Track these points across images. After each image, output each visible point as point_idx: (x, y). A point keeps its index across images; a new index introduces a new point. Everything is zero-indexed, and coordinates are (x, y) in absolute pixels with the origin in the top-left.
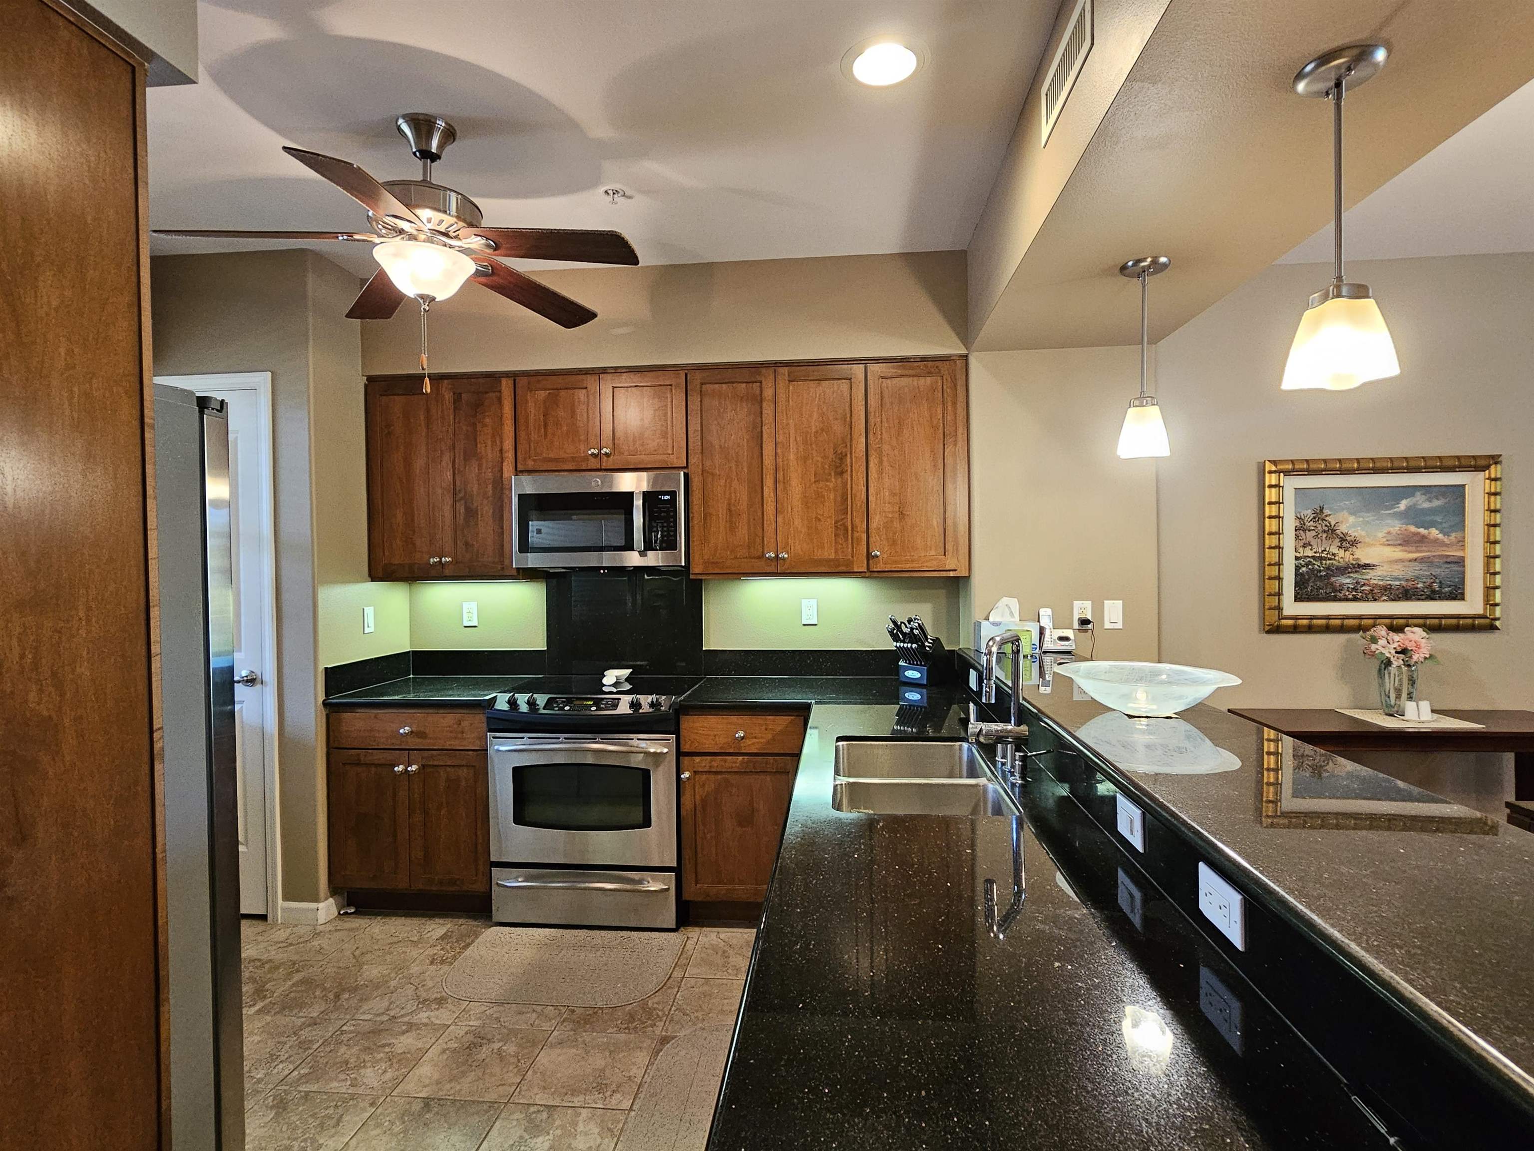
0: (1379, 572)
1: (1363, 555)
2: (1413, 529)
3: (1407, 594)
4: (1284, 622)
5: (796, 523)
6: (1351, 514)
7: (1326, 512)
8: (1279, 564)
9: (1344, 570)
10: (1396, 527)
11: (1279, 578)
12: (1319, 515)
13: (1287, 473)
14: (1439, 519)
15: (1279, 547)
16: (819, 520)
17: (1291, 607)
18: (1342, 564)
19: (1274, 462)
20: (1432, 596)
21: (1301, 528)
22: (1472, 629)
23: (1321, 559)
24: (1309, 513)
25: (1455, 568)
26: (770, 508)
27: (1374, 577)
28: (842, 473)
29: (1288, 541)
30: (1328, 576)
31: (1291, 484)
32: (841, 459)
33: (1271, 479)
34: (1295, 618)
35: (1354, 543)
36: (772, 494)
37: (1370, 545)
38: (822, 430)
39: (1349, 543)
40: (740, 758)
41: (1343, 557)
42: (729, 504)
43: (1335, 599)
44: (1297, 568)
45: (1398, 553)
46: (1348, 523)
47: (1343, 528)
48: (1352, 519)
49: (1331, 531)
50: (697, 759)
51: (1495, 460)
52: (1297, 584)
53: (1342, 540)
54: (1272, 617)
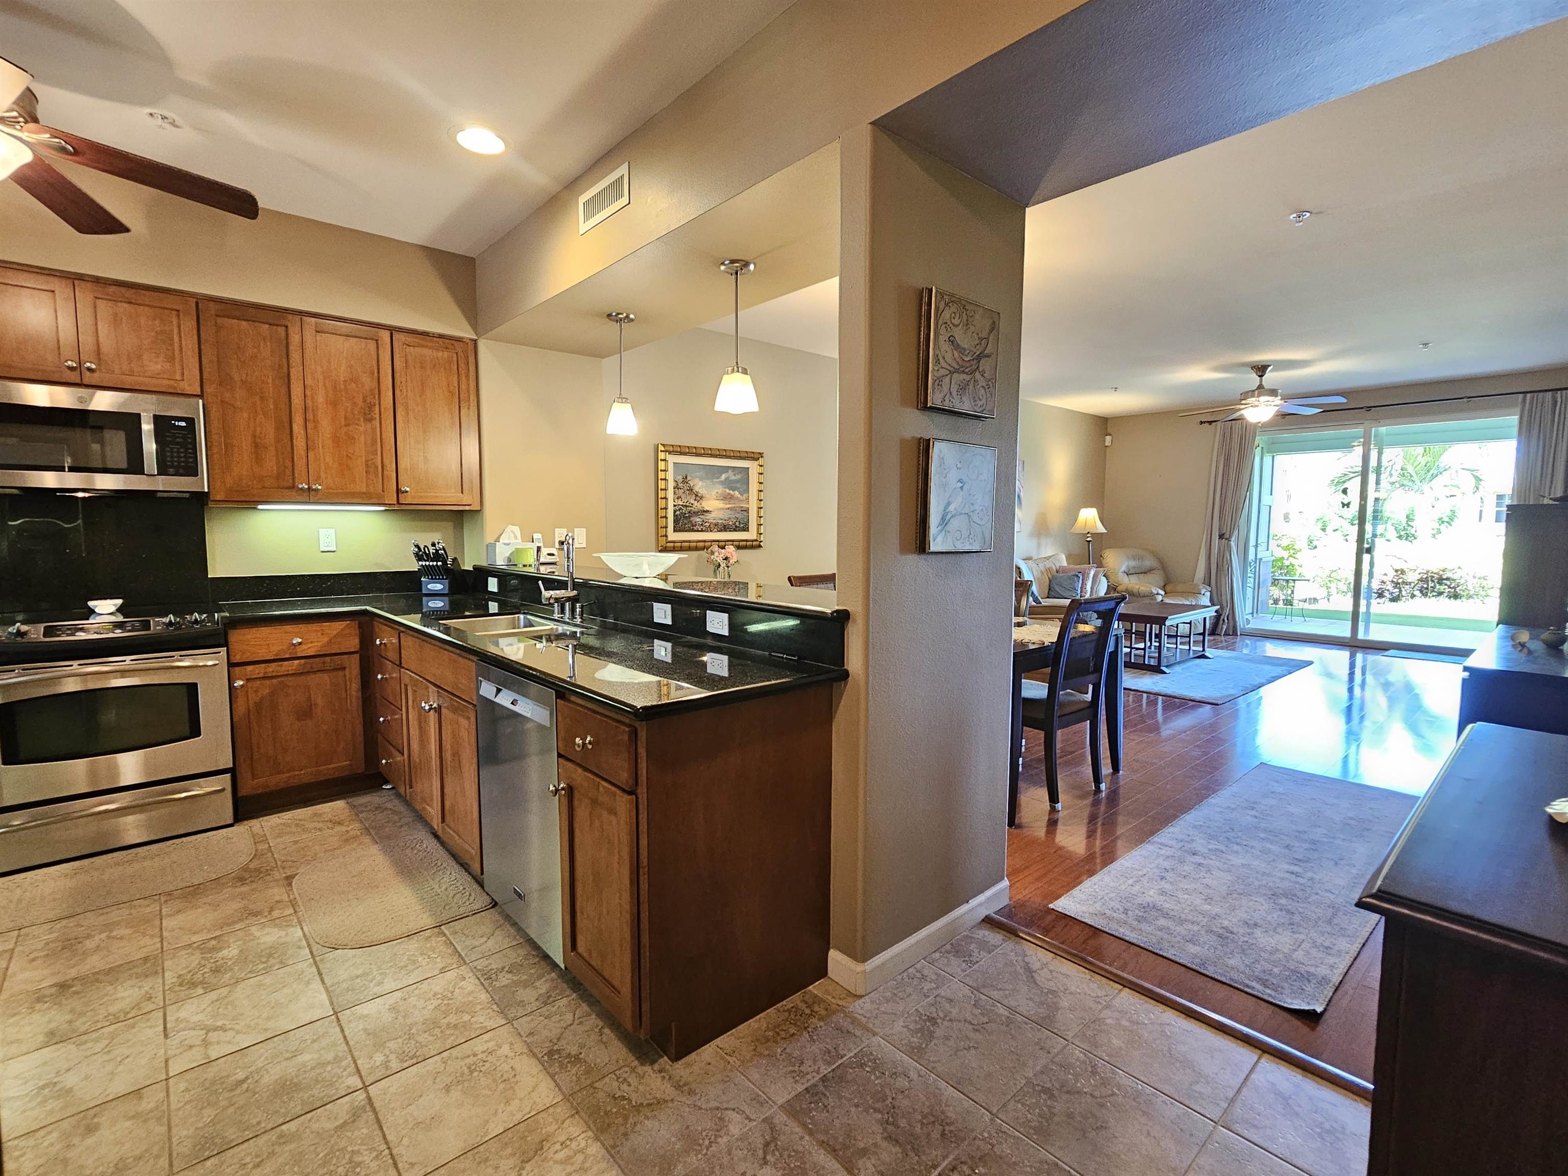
0: (713, 515)
1: (707, 505)
2: (727, 491)
3: (725, 528)
4: (668, 544)
5: (327, 460)
6: (701, 480)
7: (689, 478)
8: (666, 509)
9: (696, 513)
10: (720, 489)
11: (666, 517)
12: (685, 480)
13: (670, 453)
14: (738, 486)
15: (665, 498)
16: (350, 458)
17: (673, 536)
18: (696, 510)
19: (663, 445)
20: (736, 529)
21: (676, 488)
22: (752, 547)
23: (686, 506)
24: (680, 478)
25: (745, 513)
26: (300, 443)
27: (711, 518)
28: (371, 420)
29: (670, 494)
30: (689, 517)
31: (672, 459)
32: (370, 408)
33: (662, 456)
34: (674, 542)
35: (701, 498)
36: (302, 432)
37: (709, 499)
38: (351, 380)
39: (699, 497)
40: (297, 662)
41: (697, 506)
42: (254, 436)
43: (693, 531)
44: (675, 511)
45: (720, 504)
46: (699, 486)
47: (696, 489)
48: (700, 483)
49: (691, 490)
50: (250, 668)
51: (761, 455)
52: (674, 522)
53: (696, 496)
54: (662, 541)
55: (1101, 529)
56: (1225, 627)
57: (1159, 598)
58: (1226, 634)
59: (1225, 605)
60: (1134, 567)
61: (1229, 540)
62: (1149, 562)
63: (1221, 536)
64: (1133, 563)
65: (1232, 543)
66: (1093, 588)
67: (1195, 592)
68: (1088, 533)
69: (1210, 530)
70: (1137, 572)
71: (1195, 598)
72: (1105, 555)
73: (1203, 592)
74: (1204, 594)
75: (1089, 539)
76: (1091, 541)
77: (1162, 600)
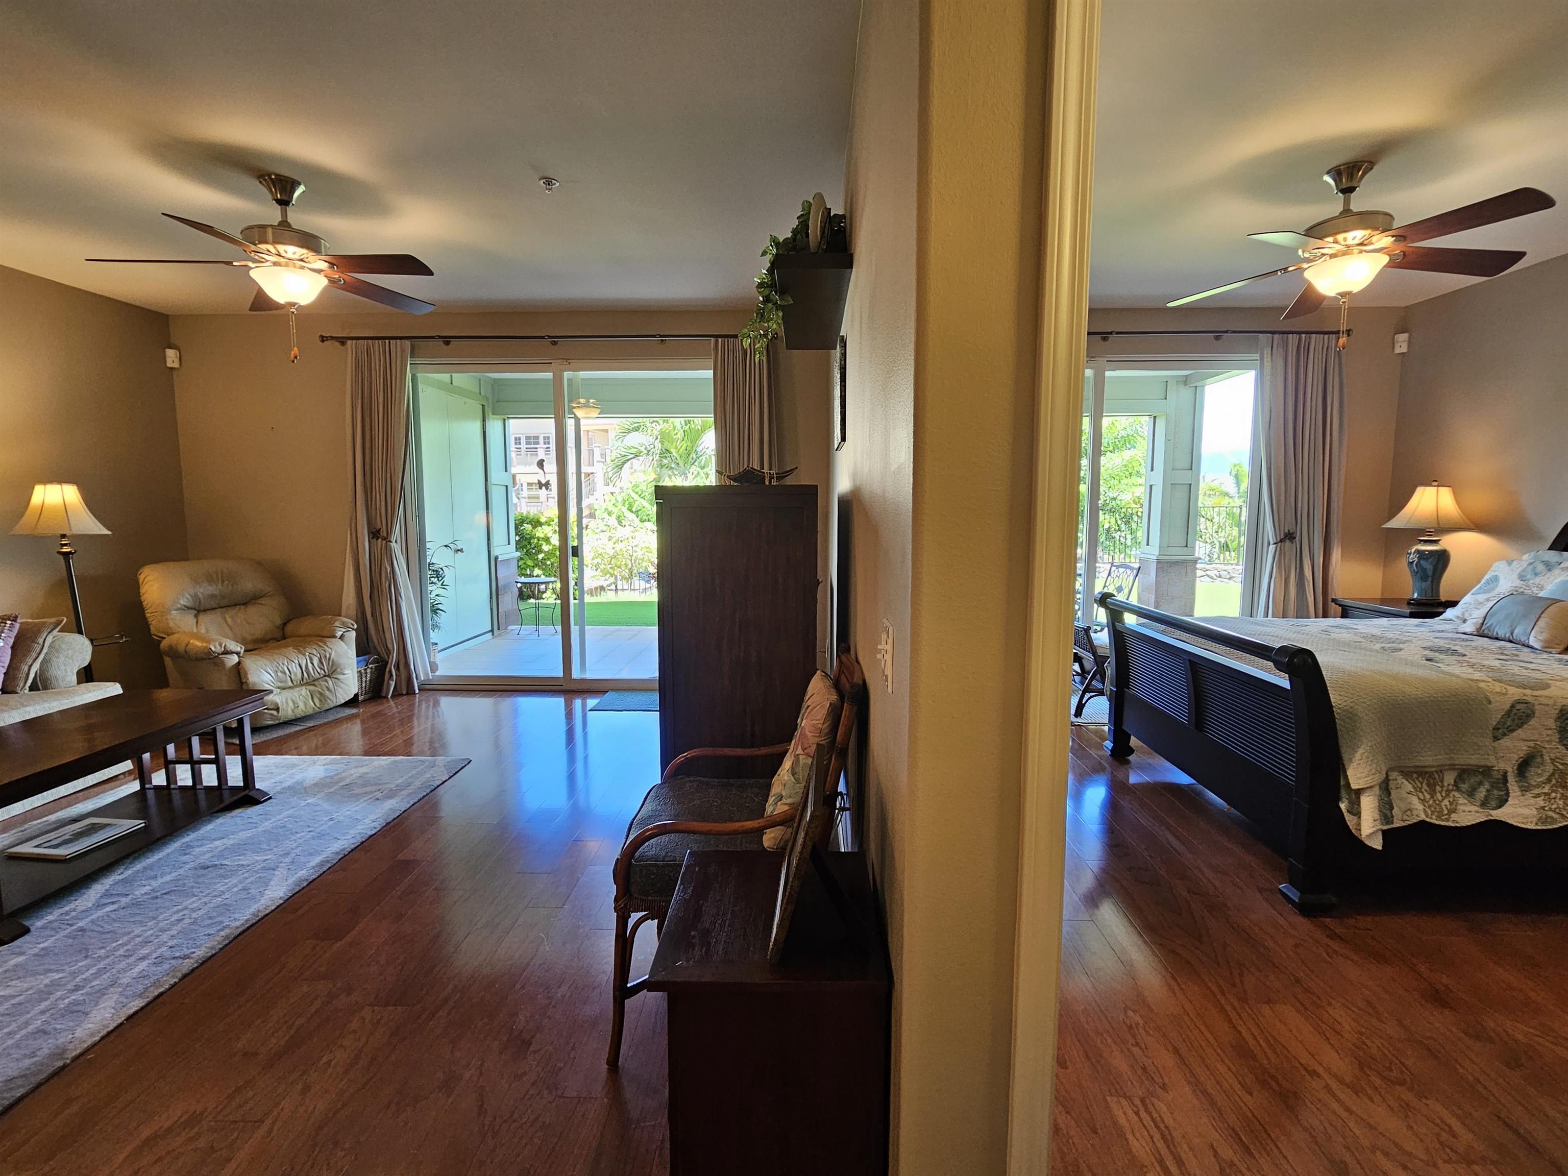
55: (94, 527)
56: (393, 684)
57: (235, 659)
58: (397, 695)
59: (390, 646)
60: (212, 596)
61: (387, 539)
62: (250, 583)
63: (375, 534)
64: (205, 590)
65: (396, 547)
66: (18, 669)
67: (326, 635)
68: (63, 536)
69: (353, 524)
70: (221, 605)
71: (320, 646)
72: (141, 577)
73: (339, 634)
74: (342, 637)
75: (66, 549)
76: (70, 553)
77: (239, 663)
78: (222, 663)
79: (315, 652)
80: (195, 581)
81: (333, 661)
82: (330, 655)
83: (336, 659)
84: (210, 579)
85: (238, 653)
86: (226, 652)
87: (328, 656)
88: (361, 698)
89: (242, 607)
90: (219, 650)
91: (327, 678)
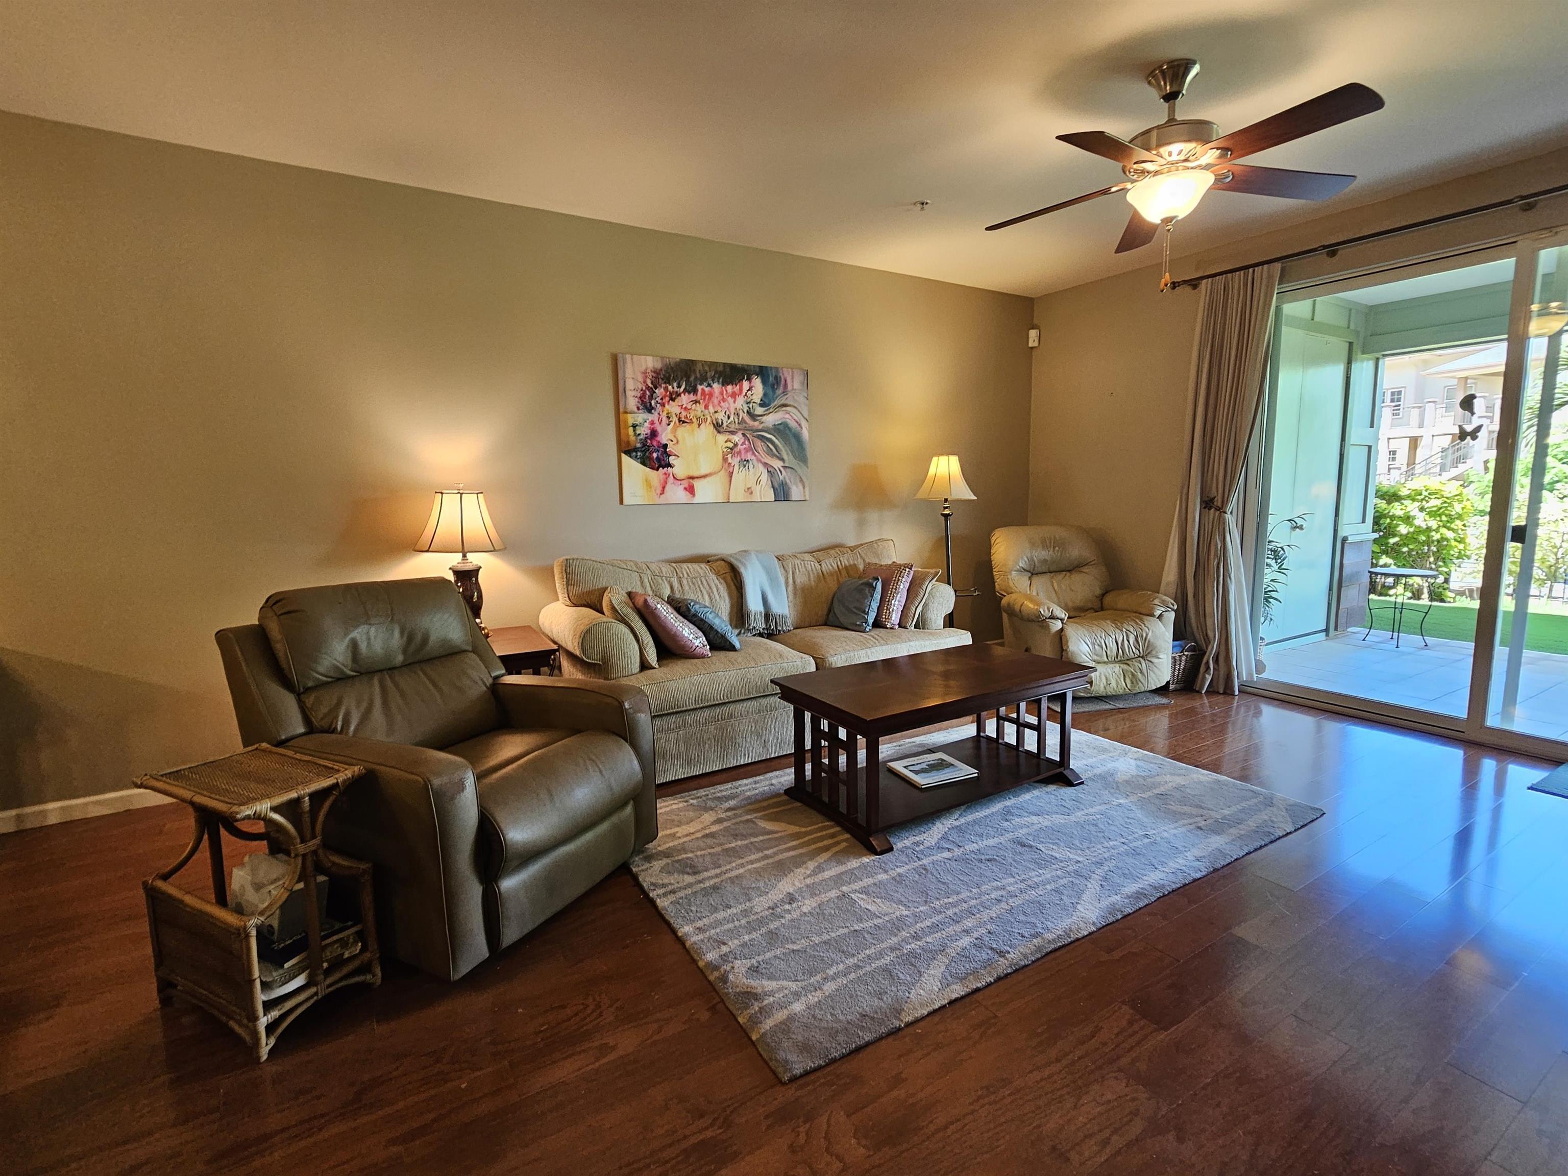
55: (966, 492)
56: (1209, 678)
57: (1058, 625)
58: (1212, 691)
59: (1210, 634)
60: (1045, 561)
61: (1221, 510)
62: (1078, 550)
63: (1208, 504)
64: (1042, 554)
65: (1231, 519)
66: (909, 609)
67: (1144, 612)
68: (946, 500)
69: (1185, 491)
70: (1051, 569)
71: (1137, 623)
72: (993, 539)
73: (1158, 613)
74: (1160, 617)
75: (947, 512)
76: (948, 515)
77: (1062, 630)
78: (1047, 627)
79: (1132, 629)
80: (1033, 544)
81: (1149, 641)
82: (1147, 635)
83: (1152, 640)
84: (1045, 544)
85: (1062, 620)
86: (1052, 617)
87: (1144, 635)
88: (1172, 687)
89: (1068, 574)
90: (1047, 614)
91: (1141, 659)
